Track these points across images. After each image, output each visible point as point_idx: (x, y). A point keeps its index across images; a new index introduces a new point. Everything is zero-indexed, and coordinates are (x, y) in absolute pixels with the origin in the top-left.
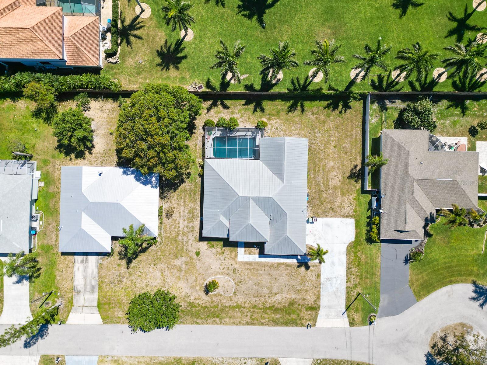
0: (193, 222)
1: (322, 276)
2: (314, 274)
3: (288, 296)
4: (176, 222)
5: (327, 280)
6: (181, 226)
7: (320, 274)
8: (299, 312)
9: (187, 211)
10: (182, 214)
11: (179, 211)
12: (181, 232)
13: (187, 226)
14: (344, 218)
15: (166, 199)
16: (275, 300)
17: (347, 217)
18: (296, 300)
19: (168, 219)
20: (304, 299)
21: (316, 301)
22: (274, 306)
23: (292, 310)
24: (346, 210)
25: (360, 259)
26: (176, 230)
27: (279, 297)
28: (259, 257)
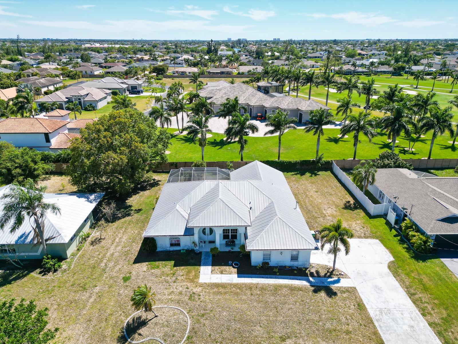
0: (131, 246)
1: (367, 306)
2: (350, 303)
4: (105, 248)
5: (381, 313)
7: (363, 304)
9: (125, 238)
10: (117, 241)
11: (114, 238)
12: (107, 258)
13: (120, 251)
14: (362, 238)
17: (366, 237)
24: (359, 232)
25: (421, 281)
26: (100, 257)
28: (238, 277)
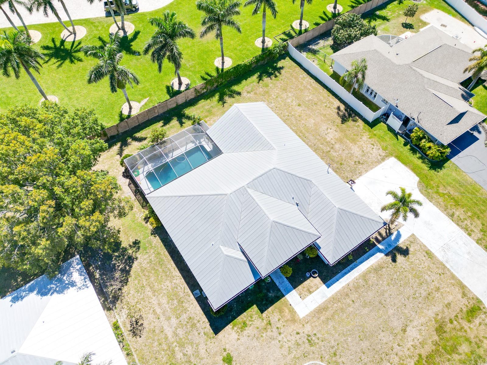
0: (185, 310)
1: (433, 251)
2: (421, 256)
3: (423, 320)
4: (157, 331)
5: (445, 251)
6: (169, 332)
7: (429, 250)
8: (464, 334)
9: (164, 301)
10: (158, 311)
11: (152, 309)
12: (175, 344)
13: (180, 325)
14: (381, 163)
15: (117, 305)
16: (412, 343)
17: (383, 159)
18: (439, 317)
19: (138, 337)
20: (448, 305)
21: (464, 295)
22: (420, 355)
23: (451, 338)
24: (374, 155)
25: (449, 195)
26: (165, 347)
27: (412, 333)
28: (328, 287)
